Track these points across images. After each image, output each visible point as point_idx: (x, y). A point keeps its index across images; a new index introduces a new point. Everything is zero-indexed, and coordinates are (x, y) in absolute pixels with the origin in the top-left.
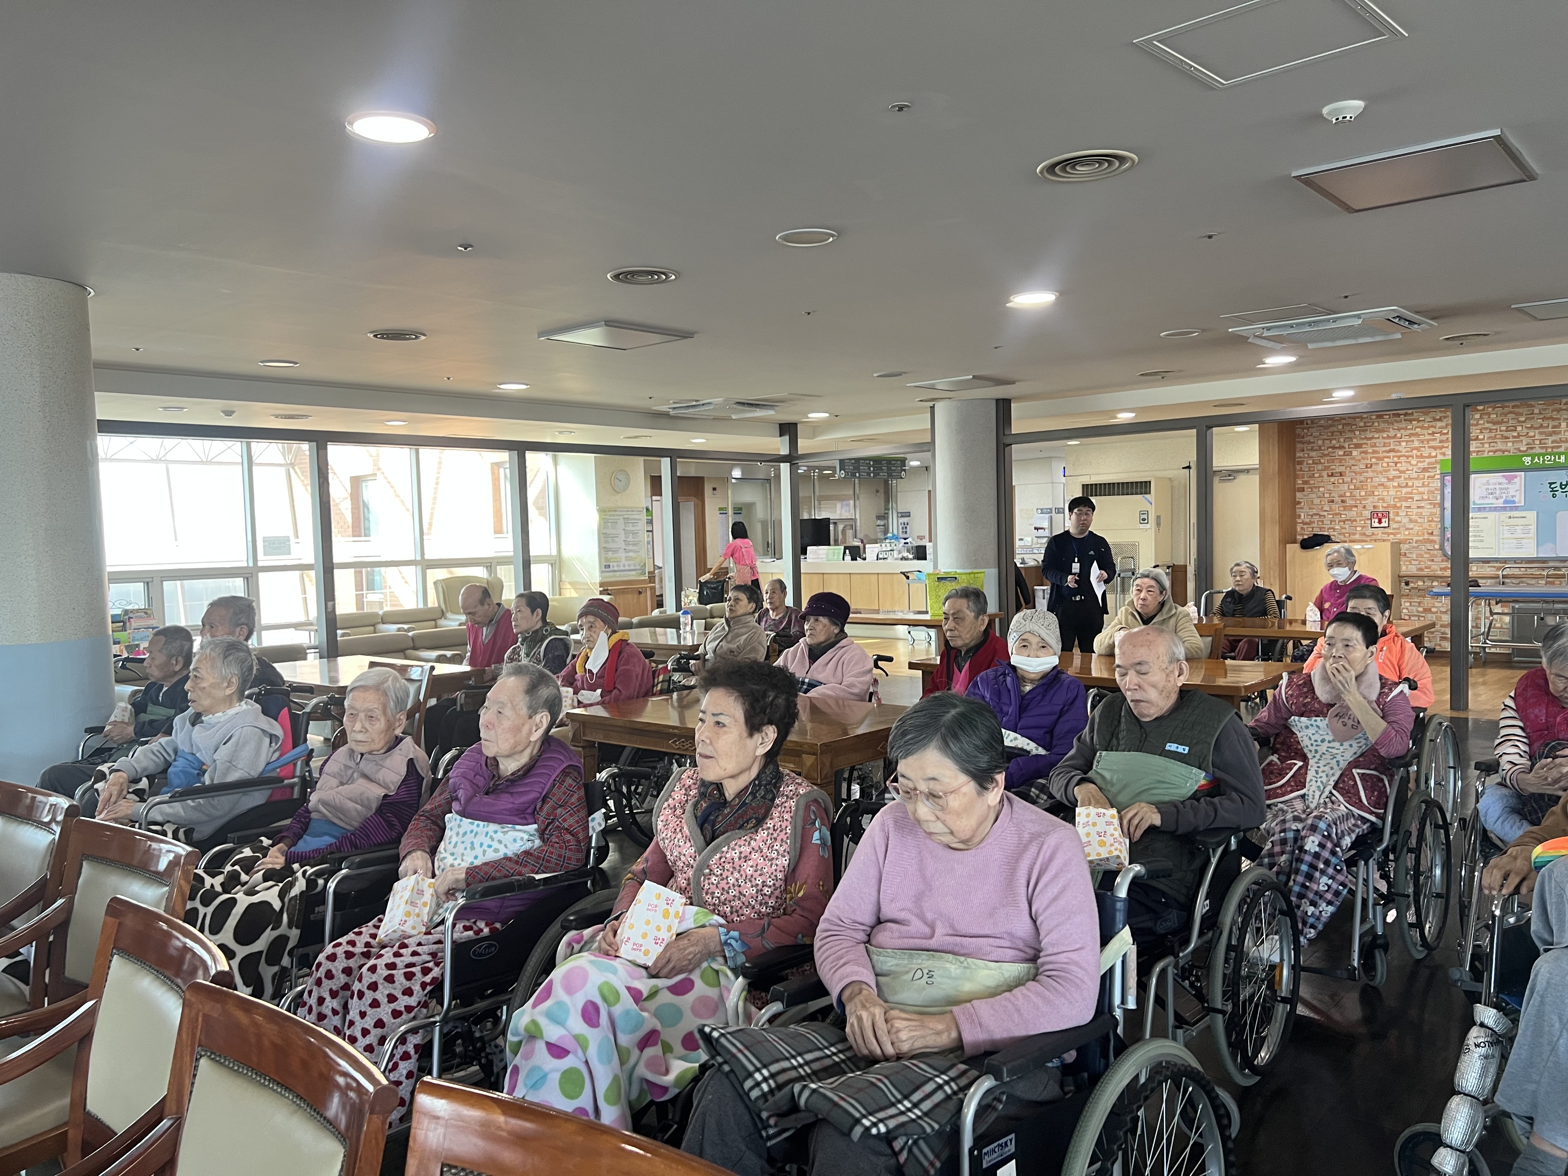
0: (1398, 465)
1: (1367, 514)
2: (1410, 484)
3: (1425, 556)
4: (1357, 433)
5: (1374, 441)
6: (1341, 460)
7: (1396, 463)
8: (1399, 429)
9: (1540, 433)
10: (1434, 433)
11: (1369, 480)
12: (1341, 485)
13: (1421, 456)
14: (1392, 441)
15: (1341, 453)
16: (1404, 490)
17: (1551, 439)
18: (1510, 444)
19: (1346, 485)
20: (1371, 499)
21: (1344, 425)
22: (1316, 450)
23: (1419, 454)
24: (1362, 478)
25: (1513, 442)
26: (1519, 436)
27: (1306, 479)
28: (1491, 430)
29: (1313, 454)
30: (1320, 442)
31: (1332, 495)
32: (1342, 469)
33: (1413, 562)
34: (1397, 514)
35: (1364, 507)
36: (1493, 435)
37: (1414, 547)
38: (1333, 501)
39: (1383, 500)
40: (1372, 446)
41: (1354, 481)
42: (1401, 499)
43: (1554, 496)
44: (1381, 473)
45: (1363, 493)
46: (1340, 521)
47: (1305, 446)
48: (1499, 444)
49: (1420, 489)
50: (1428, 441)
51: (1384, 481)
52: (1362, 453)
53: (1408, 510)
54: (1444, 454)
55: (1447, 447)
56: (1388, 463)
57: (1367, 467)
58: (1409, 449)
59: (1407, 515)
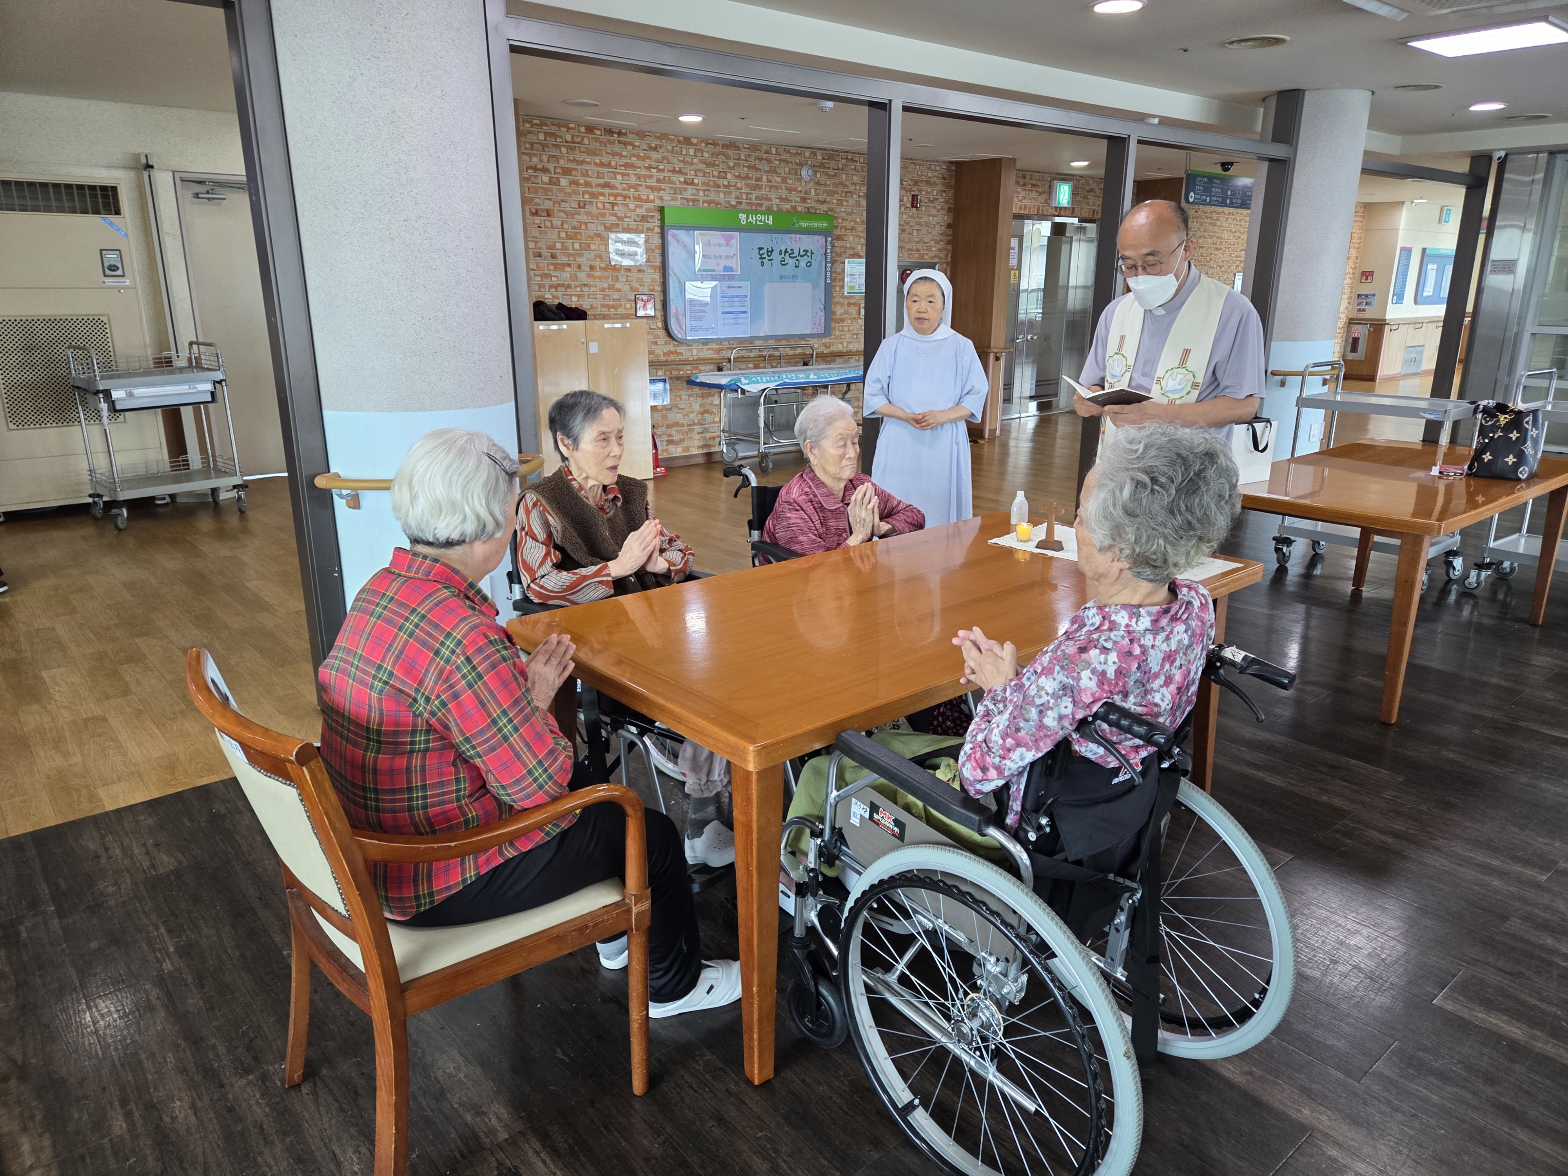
0: (616, 208)
5: (585, 167)
6: (546, 191)
7: (613, 205)
8: (614, 154)
9: (747, 185)
10: (649, 168)
11: (583, 227)
12: (549, 231)
13: (638, 199)
14: (606, 170)
15: (546, 179)
17: (755, 194)
18: (722, 195)
19: (556, 231)
20: (586, 254)
21: (546, 134)
24: (575, 223)
25: (725, 193)
26: (728, 186)
28: (704, 172)
31: (539, 245)
32: (548, 205)
35: (579, 267)
36: (706, 179)
38: (540, 256)
40: (583, 175)
41: (565, 226)
43: (762, 264)
45: (577, 246)
46: (551, 287)
48: (713, 193)
50: (646, 176)
51: (601, 228)
52: (572, 182)
53: (628, 274)
54: (661, 199)
55: (664, 190)
56: (604, 203)
57: (579, 207)
58: (625, 185)
59: (627, 281)
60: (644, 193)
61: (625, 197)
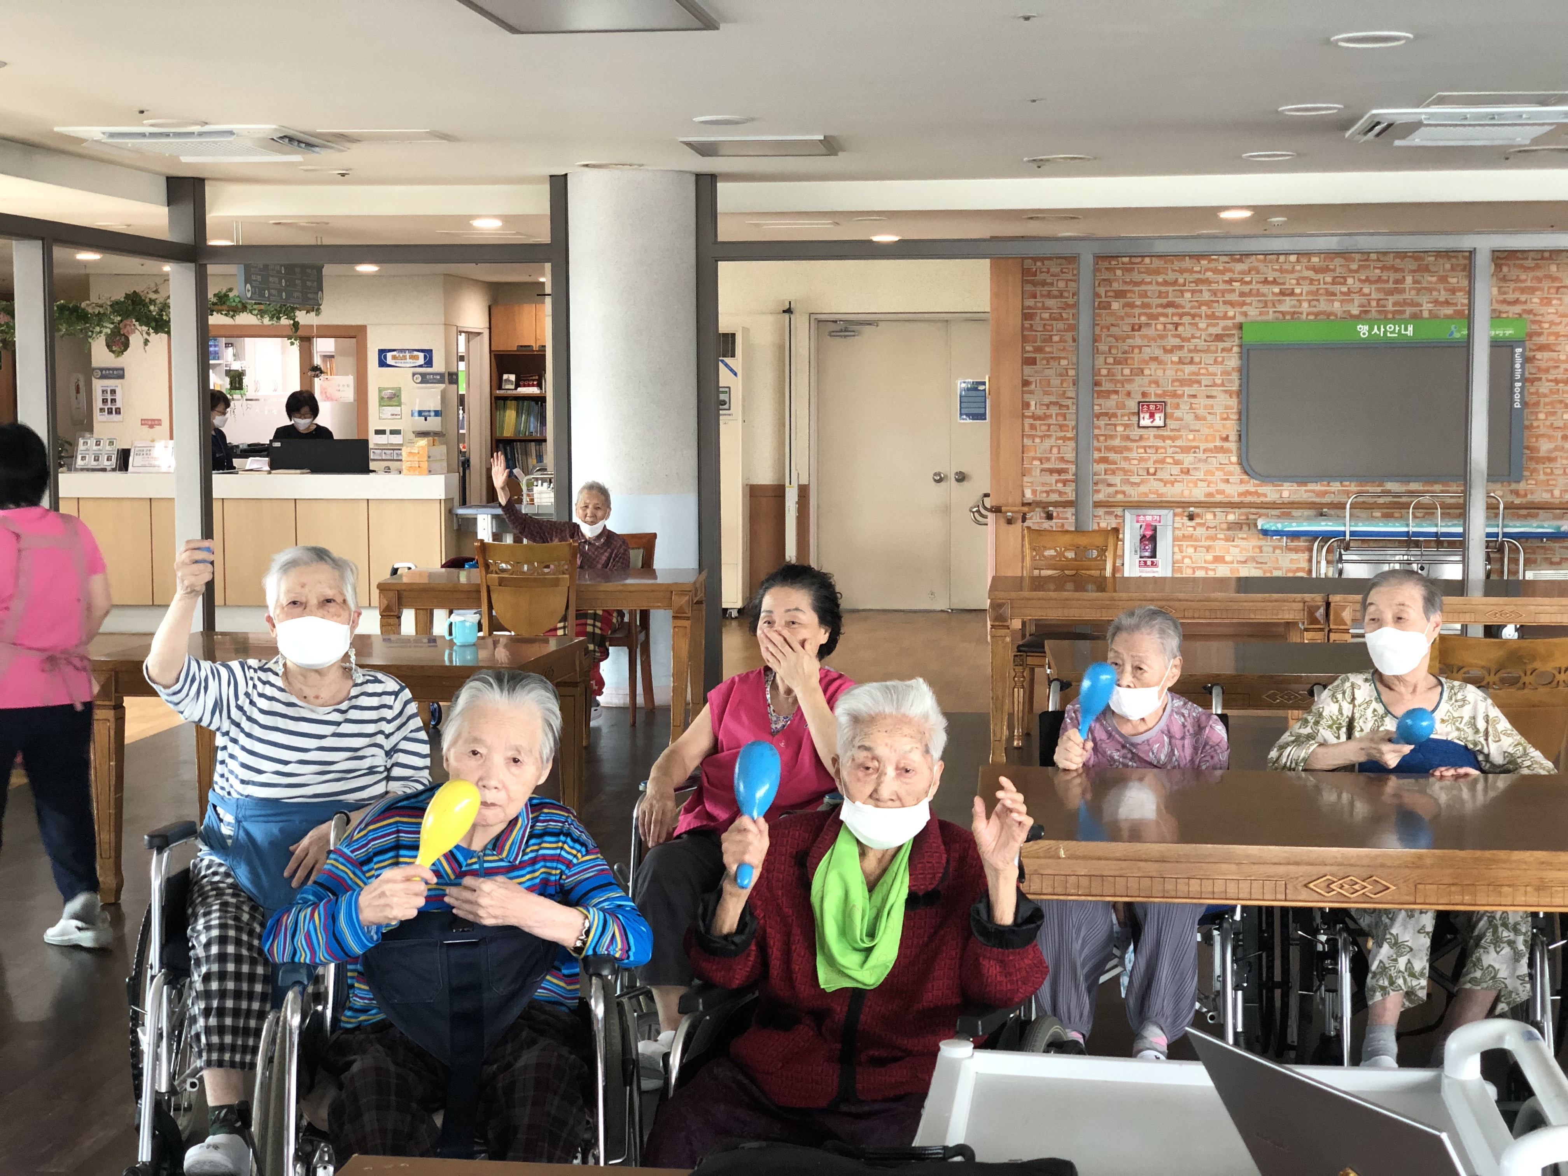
0: (1180, 328)
1: (1132, 405)
2: (1197, 359)
3: (1217, 473)
4: (1119, 273)
5: (1143, 287)
7: (1176, 325)
8: (1181, 271)
9: (1378, 290)
10: (1230, 281)
11: (1136, 351)
13: (1212, 316)
14: (1170, 289)
16: (1188, 369)
17: (1391, 299)
18: (1337, 304)
19: (1102, 357)
20: (1138, 380)
22: (1055, 297)
23: (1209, 312)
24: (1126, 348)
25: (1342, 301)
26: (1349, 292)
27: (1039, 344)
28: (1312, 280)
29: (1050, 302)
30: (1062, 285)
33: (1200, 484)
34: (1177, 406)
35: (1129, 394)
36: (1314, 288)
37: (1200, 460)
39: (1157, 383)
40: (1140, 296)
41: (1114, 351)
42: (1183, 382)
44: (1155, 340)
45: (1127, 371)
47: (1039, 289)
48: (1323, 302)
49: (1212, 369)
50: (1223, 292)
51: (1158, 352)
52: (1125, 305)
53: (1193, 400)
54: (1245, 314)
55: (1250, 304)
56: (1164, 324)
57: (1133, 330)
58: (1196, 304)
59: (1191, 408)
60: (1220, 309)
61: (1193, 316)
